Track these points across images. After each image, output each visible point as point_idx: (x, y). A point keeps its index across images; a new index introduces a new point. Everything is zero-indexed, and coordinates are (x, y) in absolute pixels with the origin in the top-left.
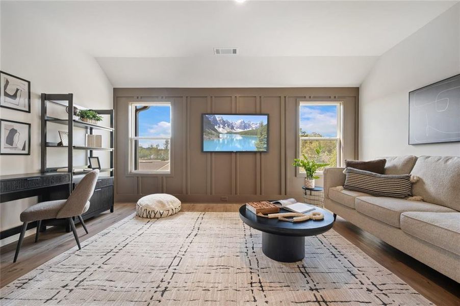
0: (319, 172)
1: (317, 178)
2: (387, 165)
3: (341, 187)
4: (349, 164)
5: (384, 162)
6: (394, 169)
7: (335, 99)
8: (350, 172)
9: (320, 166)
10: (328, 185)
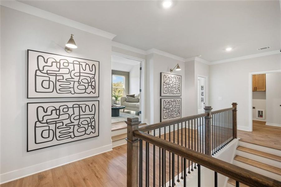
0: (119, 99)
1: (118, 100)
2: (135, 96)
3: (125, 102)
4: (127, 96)
5: (134, 95)
6: (136, 97)
7: (123, 75)
8: (128, 98)
9: (119, 97)
10: (122, 102)
